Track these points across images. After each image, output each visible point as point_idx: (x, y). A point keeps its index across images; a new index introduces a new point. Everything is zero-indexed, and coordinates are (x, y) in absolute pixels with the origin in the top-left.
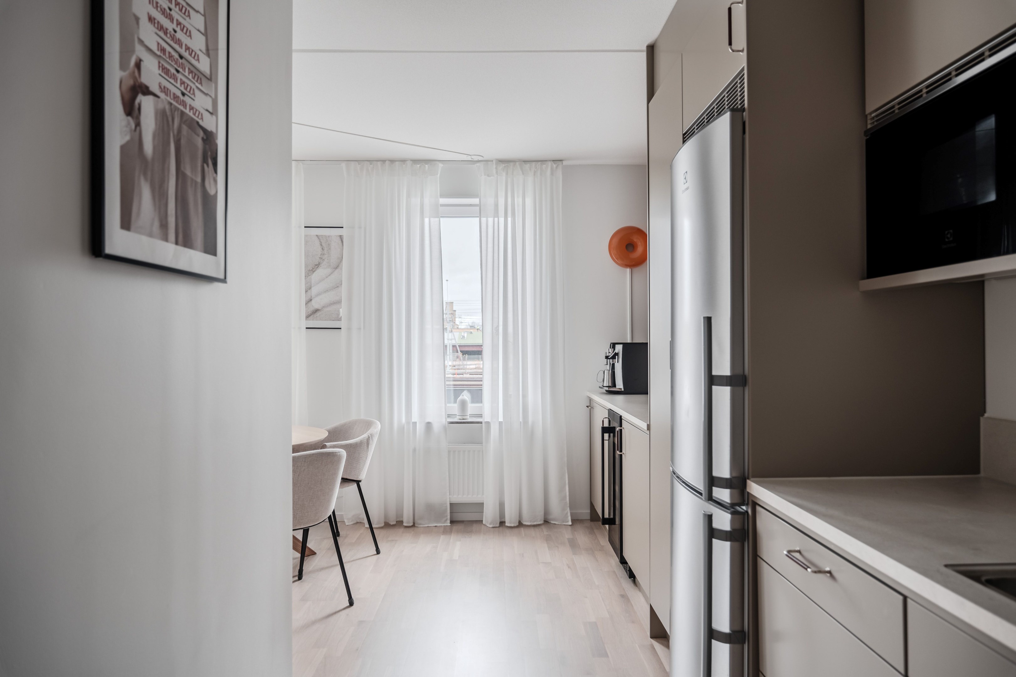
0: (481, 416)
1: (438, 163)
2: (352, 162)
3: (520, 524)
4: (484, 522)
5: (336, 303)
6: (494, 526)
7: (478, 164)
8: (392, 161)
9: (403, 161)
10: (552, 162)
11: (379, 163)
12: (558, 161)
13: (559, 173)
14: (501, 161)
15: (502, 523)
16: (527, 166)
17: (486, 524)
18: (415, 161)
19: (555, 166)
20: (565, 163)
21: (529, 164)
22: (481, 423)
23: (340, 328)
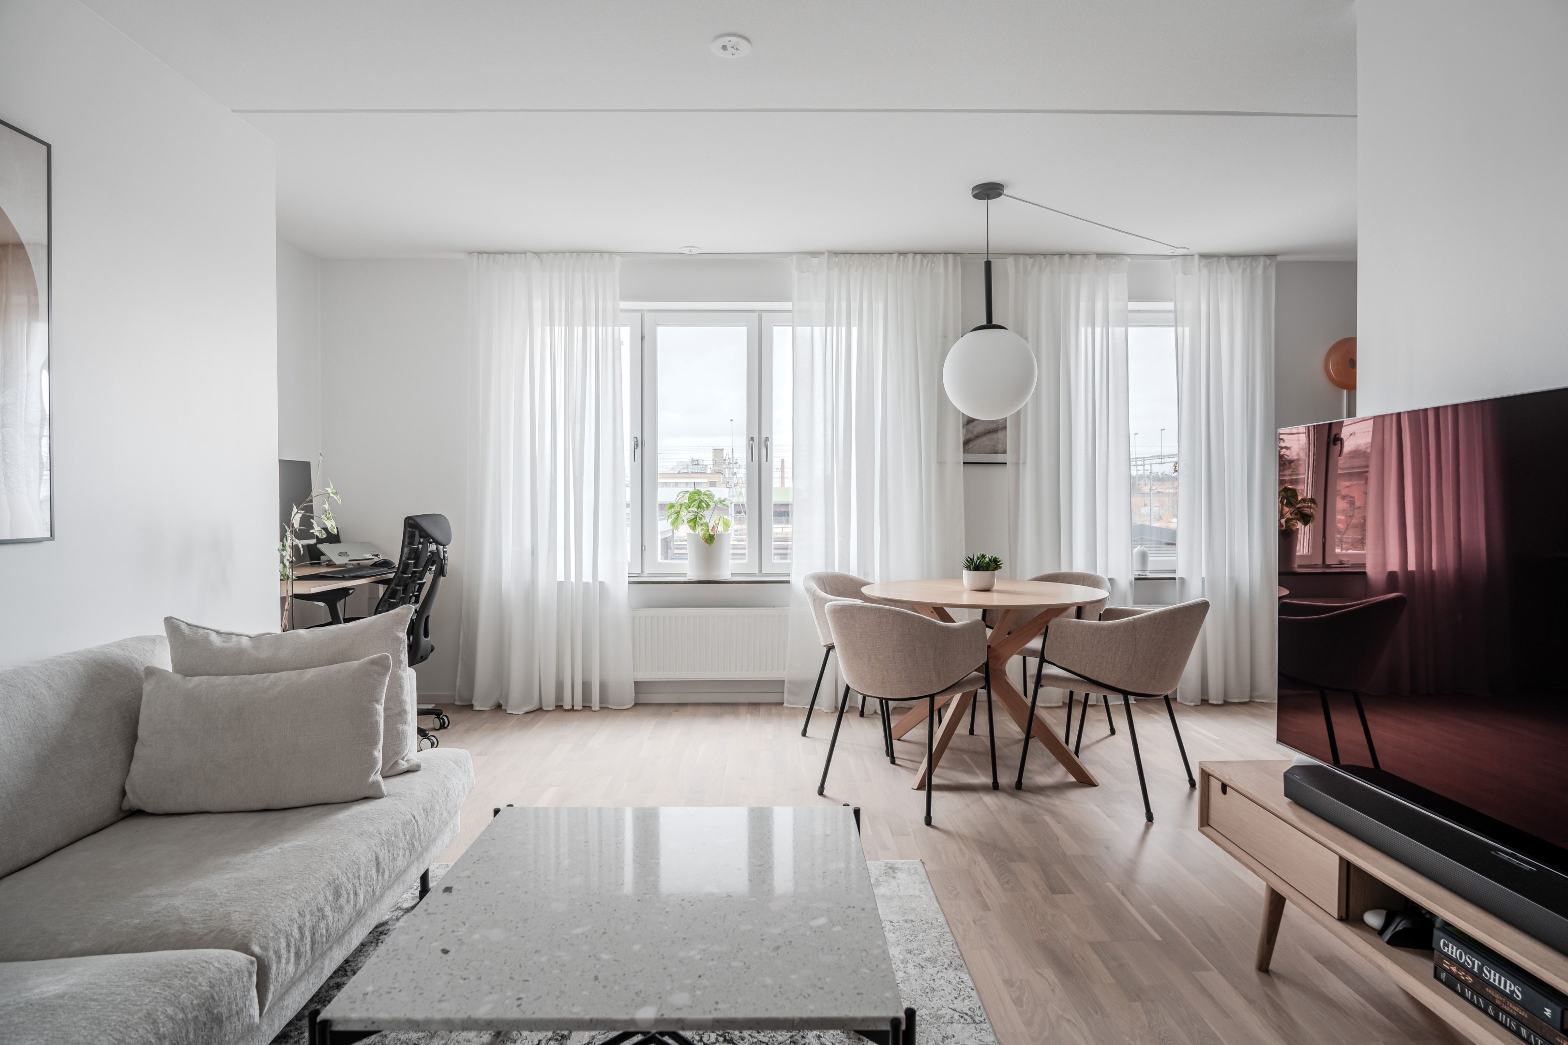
0: (1174, 571)
1: (1126, 257)
2: (1021, 256)
3: (1226, 704)
4: (1179, 700)
5: (992, 431)
6: (1196, 704)
7: (1174, 260)
8: (1072, 255)
9: (1084, 255)
10: (1266, 258)
11: (1056, 258)
12: (1271, 256)
13: (1272, 272)
14: (1203, 256)
15: (1205, 702)
16: (1235, 262)
17: (1183, 702)
18: (1100, 255)
19: (1268, 262)
20: (1279, 258)
21: (1236, 260)
22: (1174, 579)
23: (1006, 463)
